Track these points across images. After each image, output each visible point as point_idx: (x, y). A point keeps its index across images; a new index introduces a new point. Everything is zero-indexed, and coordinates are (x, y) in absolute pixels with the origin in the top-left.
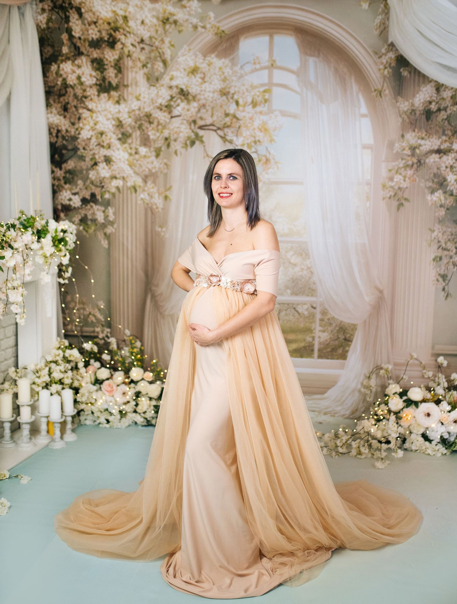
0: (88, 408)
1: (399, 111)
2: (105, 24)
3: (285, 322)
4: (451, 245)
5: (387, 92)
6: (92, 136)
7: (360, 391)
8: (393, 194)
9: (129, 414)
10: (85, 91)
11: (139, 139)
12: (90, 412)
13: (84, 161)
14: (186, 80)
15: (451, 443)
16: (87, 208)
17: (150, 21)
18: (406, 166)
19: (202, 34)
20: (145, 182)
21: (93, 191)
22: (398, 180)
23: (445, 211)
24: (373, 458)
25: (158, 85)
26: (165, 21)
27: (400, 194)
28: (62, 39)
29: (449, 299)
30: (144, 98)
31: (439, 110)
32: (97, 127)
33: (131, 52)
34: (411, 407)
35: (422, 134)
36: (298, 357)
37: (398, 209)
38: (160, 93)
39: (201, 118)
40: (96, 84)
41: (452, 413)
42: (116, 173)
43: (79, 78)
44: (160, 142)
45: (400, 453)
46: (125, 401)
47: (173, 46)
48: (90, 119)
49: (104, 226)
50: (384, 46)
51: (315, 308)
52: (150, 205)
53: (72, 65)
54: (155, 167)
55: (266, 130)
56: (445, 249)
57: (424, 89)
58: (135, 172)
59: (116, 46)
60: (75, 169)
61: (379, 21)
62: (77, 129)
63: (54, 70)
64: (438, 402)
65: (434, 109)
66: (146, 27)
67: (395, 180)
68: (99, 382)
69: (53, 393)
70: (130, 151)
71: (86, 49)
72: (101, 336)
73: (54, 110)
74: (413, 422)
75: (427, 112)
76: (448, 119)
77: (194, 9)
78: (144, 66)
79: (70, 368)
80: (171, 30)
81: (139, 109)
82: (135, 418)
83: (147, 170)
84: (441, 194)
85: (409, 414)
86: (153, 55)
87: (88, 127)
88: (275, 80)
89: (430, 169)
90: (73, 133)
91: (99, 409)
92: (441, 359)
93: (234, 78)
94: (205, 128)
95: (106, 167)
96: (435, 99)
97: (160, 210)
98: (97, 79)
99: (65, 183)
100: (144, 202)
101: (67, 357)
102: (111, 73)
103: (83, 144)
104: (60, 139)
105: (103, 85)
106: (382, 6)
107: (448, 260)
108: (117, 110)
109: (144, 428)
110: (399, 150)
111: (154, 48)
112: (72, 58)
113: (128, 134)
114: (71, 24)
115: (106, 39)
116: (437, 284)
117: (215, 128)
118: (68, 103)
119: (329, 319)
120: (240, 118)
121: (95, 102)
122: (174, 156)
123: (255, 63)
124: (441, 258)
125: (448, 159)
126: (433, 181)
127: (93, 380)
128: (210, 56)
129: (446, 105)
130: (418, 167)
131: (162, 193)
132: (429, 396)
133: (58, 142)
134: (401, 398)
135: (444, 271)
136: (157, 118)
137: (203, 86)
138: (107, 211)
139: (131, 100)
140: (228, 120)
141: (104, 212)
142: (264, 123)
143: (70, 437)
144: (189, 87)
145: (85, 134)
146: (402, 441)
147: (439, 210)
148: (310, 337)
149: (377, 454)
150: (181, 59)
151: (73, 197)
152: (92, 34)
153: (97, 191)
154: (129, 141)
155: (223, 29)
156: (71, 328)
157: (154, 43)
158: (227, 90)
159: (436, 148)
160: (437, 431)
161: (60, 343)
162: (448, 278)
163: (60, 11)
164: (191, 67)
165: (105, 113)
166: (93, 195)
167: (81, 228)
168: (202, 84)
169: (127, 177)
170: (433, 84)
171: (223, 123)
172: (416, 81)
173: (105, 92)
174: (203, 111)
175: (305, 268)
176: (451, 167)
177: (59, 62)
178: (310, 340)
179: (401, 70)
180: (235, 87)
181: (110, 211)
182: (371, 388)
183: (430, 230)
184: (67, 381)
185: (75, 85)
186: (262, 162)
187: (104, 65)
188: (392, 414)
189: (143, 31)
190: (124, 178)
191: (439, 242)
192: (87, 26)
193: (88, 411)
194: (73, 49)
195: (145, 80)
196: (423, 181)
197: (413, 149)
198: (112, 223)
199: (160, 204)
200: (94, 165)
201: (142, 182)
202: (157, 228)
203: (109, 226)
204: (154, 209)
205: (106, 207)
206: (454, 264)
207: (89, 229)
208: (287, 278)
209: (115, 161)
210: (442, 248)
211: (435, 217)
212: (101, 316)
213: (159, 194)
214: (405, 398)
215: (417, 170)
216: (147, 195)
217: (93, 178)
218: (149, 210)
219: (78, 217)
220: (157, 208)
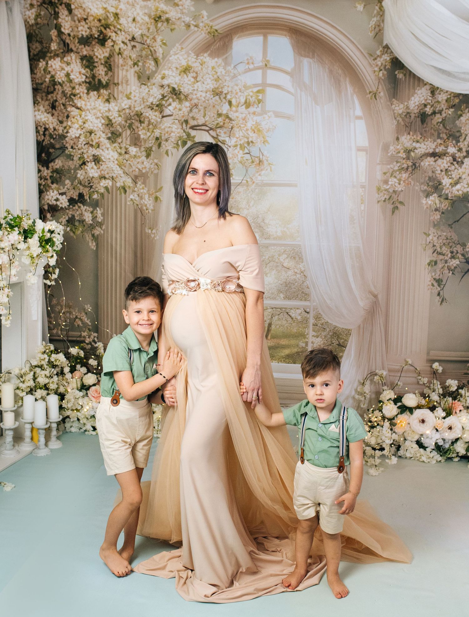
0: (73, 415)
1: (394, 113)
2: (96, 21)
3: (278, 326)
4: (446, 249)
5: (382, 94)
6: (80, 135)
7: (354, 398)
8: (388, 198)
10: (73, 88)
11: (129, 139)
12: (76, 419)
13: (73, 160)
14: (177, 79)
15: (445, 450)
16: (74, 208)
17: (142, 19)
18: (401, 169)
19: (195, 32)
20: (135, 182)
21: (81, 192)
22: (393, 183)
23: (440, 215)
24: (367, 465)
25: (149, 84)
26: (157, 19)
27: (395, 197)
28: (51, 35)
29: (444, 304)
30: (135, 96)
31: (434, 113)
32: (86, 125)
33: (122, 50)
34: (405, 413)
35: (417, 137)
36: (291, 363)
37: (393, 212)
38: (151, 92)
39: (193, 118)
40: (86, 82)
41: (447, 419)
42: (105, 173)
43: (68, 75)
44: (150, 142)
45: (394, 460)
47: (165, 44)
48: (78, 117)
49: (92, 227)
50: (379, 49)
51: (308, 313)
52: (140, 206)
53: (61, 62)
54: (145, 168)
55: (259, 131)
56: (440, 254)
57: (419, 92)
58: (124, 173)
59: (106, 43)
60: (63, 169)
61: (374, 23)
62: (65, 128)
63: (42, 67)
64: (432, 409)
65: (429, 112)
66: (138, 25)
67: (390, 183)
68: (85, 388)
69: (37, 399)
70: (119, 150)
71: (75, 47)
72: (87, 340)
73: (41, 108)
74: (407, 429)
75: (422, 115)
76: (443, 122)
77: (186, 7)
78: (135, 64)
79: (55, 372)
80: (163, 28)
81: (130, 108)
83: (137, 170)
84: (436, 198)
85: (403, 420)
86: (144, 53)
87: (76, 126)
88: (269, 81)
89: (425, 172)
90: (61, 132)
91: (85, 415)
92: (436, 365)
93: (227, 78)
94: (198, 128)
95: (95, 167)
96: (430, 101)
97: (150, 211)
98: (86, 77)
99: (52, 183)
100: (134, 203)
101: (52, 362)
102: (101, 71)
103: (72, 142)
104: (48, 138)
105: (93, 82)
106: (377, 8)
107: (443, 265)
108: (106, 109)
110: (394, 153)
111: (146, 46)
112: (61, 55)
113: (118, 134)
114: (60, 20)
115: (96, 36)
116: (432, 289)
117: (207, 128)
118: (56, 101)
119: (322, 324)
120: (233, 118)
121: (84, 100)
122: (166, 156)
123: (248, 63)
124: (436, 263)
125: (443, 163)
126: (428, 183)
127: (79, 386)
128: (203, 55)
129: (441, 109)
130: (413, 170)
131: (153, 194)
132: (423, 402)
133: (46, 141)
134: (395, 404)
135: (439, 276)
136: (148, 117)
137: (196, 86)
138: (95, 211)
139: (122, 98)
140: (220, 120)
141: (92, 212)
142: (258, 124)
143: (55, 444)
144: (181, 87)
145: (74, 132)
146: (396, 448)
147: (434, 214)
148: (303, 342)
149: (371, 461)
150: (173, 58)
151: (60, 197)
152: (82, 31)
153: (85, 191)
154: (119, 140)
155: (216, 28)
156: (57, 333)
157: (146, 41)
158: (220, 90)
159: (431, 151)
160: (432, 438)
161: (45, 347)
162: (444, 283)
163: (49, 7)
164: (184, 66)
165: (94, 111)
166: (81, 196)
167: (68, 229)
168: (194, 83)
169: (117, 177)
170: (428, 87)
171: (215, 123)
172: (411, 83)
173: (94, 90)
174: (195, 110)
175: (298, 272)
176: (446, 170)
177: (47, 58)
178: (304, 345)
179: (396, 73)
180: (228, 87)
181: (99, 212)
182: (365, 395)
183: (425, 233)
184: (53, 386)
185: (63, 82)
186: (255, 163)
187: (94, 62)
188: (386, 420)
189: (134, 29)
190: (113, 178)
191: (434, 246)
192: (77, 22)
193: (73, 418)
194: (62, 46)
195: (136, 78)
196: (418, 184)
197: (408, 152)
198: (100, 224)
199: (150, 205)
200: (82, 165)
201: (132, 183)
202: (147, 231)
203: (97, 228)
204: (144, 210)
205: (95, 209)
206: (449, 269)
207: (76, 230)
208: (279, 282)
209: (104, 160)
210: (438, 252)
211: (429, 220)
212: (88, 320)
213: (149, 194)
214: (399, 404)
215: (412, 173)
216: (137, 196)
217: (82, 178)
218: (139, 211)
219: (65, 218)
220: (147, 210)
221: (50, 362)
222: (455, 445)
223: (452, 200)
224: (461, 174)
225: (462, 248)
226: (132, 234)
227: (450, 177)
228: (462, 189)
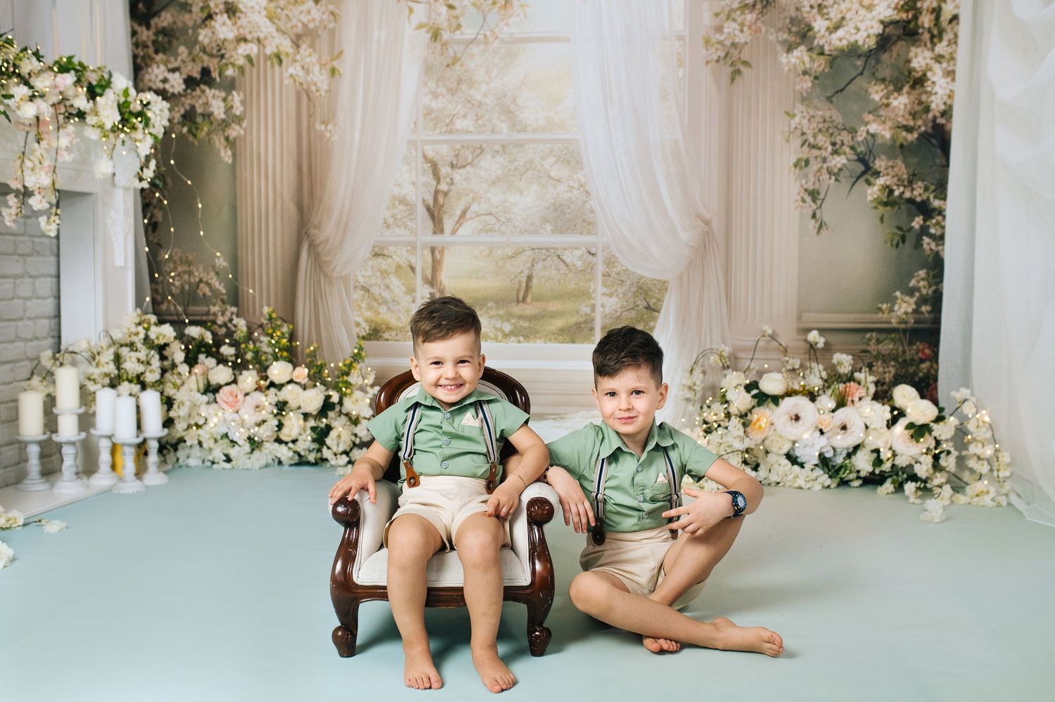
0: (191, 435)
3: (543, 280)
4: (824, 139)
8: (722, 55)
9: (266, 445)
12: (196, 442)
13: (190, 11)
15: (837, 466)
16: (194, 93)
18: (744, 7)
20: (297, 45)
21: (205, 65)
22: (731, 30)
23: (812, 82)
27: (735, 53)
29: (823, 232)
34: (766, 404)
36: (567, 343)
37: (733, 80)
41: (838, 413)
42: (245, 32)
46: (260, 419)
49: (225, 124)
51: (593, 255)
52: (305, 86)
54: (314, 20)
56: (813, 147)
58: (278, 30)
60: (175, 27)
64: (812, 396)
67: (726, 30)
68: (212, 389)
72: (220, 320)
74: (770, 432)
82: (277, 451)
83: (300, 24)
84: (805, 53)
85: (763, 415)
89: (784, 10)
91: (212, 434)
92: (813, 336)
95: (229, 22)
97: (323, 93)
99: (157, 52)
100: (295, 81)
101: (152, 341)
107: (820, 165)
109: (293, 468)
116: (801, 207)
119: (618, 274)
124: (807, 162)
126: (789, 29)
127: (202, 387)
130: (764, 7)
131: (326, 64)
132: (796, 386)
134: (748, 392)
135: (814, 184)
138: (230, 98)
141: (225, 100)
146: (752, 467)
147: (802, 80)
148: (587, 306)
151: (170, 76)
153: (213, 64)
156: (168, 309)
160: (813, 445)
161: (141, 318)
162: (821, 196)
166: (206, 72)
167: (185, 130)
169: (266, 38)
175: (576, 185)
176: (820, 5)
178: (588, 310)
181: (236, 98)
182: (695, 388)
183: (787, 113)
184: (151, 378)
186: (498, 5)
188: (734, 418)
190: (259, 40)
191: (803, 134)
193: (191, 440)
196: (773, 30)
198: (239, 120)
199: (323, 83)
200: (206, 19)
201: (292, 47)
202: (318, 127)
203: (233, 125)
204: (312, 92)
205: (229, 92)
206: (830, 172)
207: (199, 131)
208: (544, 204)
209: (244, 10)
210: (809, 144)
211: (794, 91)
212: (220, 284)
213: (321, 65)
214: (755, 392)
215: (762, 12)
216: (300, 68)
217: (206, 41)
218: (304, 94)
219: (179, 111)
220: (317, 91)
221: (147, 338)
222: (853, 457)
223: (830, 55)
224: (844, 11)
225: (850, 136)
226: (293, 132)
227: (826, 17)
228: (847, 36)
